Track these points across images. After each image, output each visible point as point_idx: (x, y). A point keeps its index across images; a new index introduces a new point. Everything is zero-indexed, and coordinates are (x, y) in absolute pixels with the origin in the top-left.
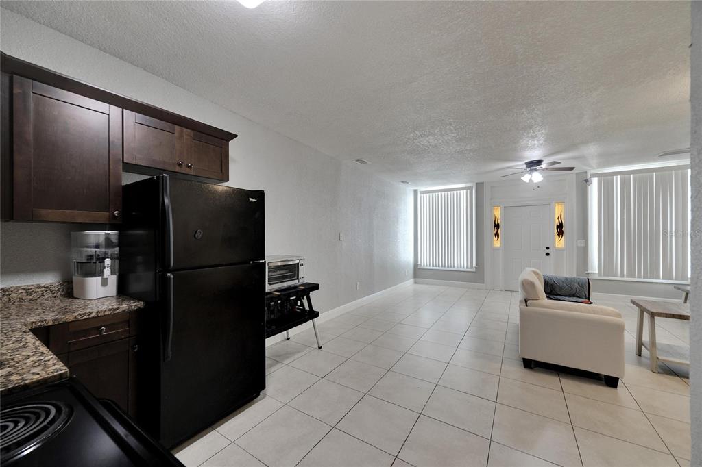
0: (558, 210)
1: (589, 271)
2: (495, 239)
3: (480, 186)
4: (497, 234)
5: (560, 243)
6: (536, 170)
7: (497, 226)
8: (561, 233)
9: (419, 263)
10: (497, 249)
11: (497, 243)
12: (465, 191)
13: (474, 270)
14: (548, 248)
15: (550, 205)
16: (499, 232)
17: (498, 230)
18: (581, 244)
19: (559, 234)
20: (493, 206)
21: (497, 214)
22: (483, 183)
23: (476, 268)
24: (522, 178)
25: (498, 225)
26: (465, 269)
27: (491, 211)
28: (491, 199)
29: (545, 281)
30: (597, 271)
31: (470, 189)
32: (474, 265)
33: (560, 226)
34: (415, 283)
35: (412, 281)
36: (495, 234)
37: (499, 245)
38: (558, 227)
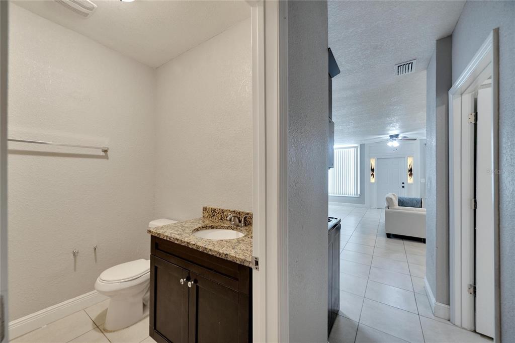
0: (410, 161)
2: (371, 177)
3: (362, 146)
4: (372, 175)
5: (410, 180)
6: (395, 140)
7: (373, 170)
10: (372, 184)
11: (373, 180)
12: (353, 149)
13: (358, 196)
14: (403, 183)
15: (405, 157)
16: (374, 173)
19: (410, 175)
20: (370, 157)
21: (373, 162)
22: (364, 144)
23: (360, 195)
24: (388, 144)
25: (373, 169)
26: (353, 196)
27: (369, 162)
28: (369, 154)
29: (399, 199)
31: (357, 147)
32: (359, 193)
33: (411, 170)
37: (374, 182)
38: (409, 171)
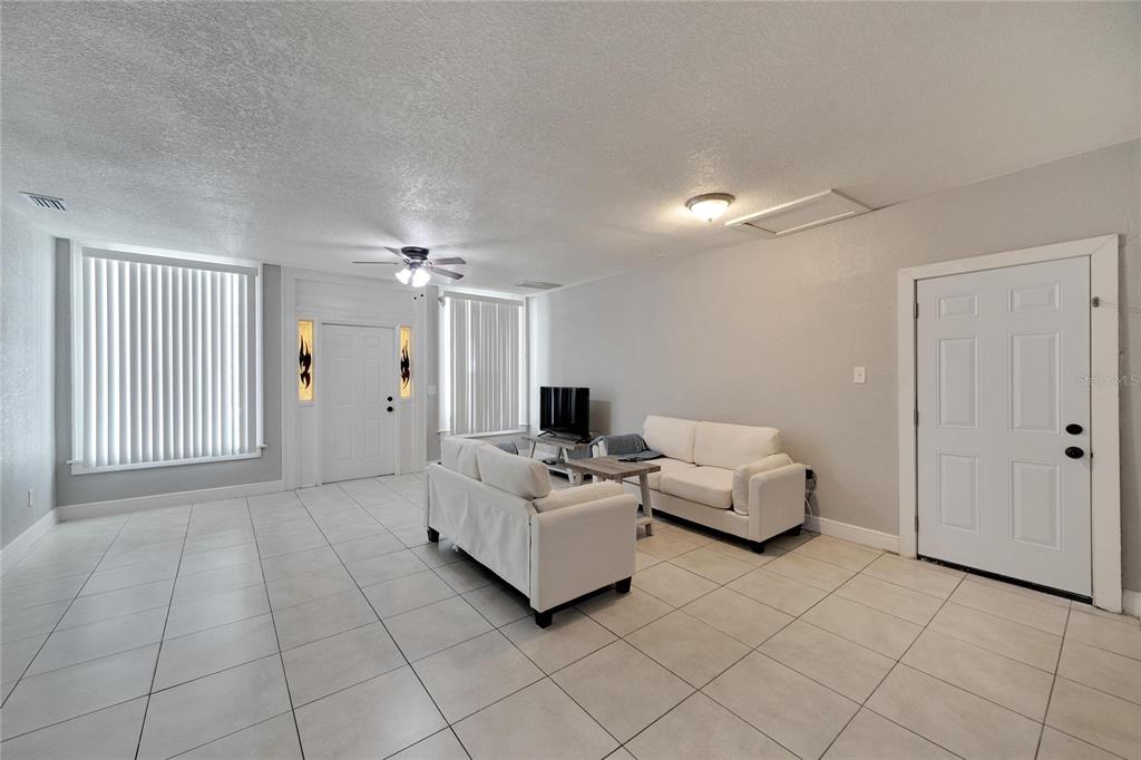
0: (404, 337)
1: (441, 430)
2: (302, 385)
3: (271, 273)
4: (306, 376)
5: (405, 390)
6: (420, 265)
7: (306, 360)
8: (406, 375)
9: (78, 456)
10: (309, 405)
11: (306, 393)
12: (238, 275)
13: (258, 453)
14: (390, 399)
15: (394, 328)
16: (310, 371)
17: (307, 369)
18: (432, 393)
19: (404, 377)
20: (297, 317)
21: (307, 335)
22: (278, 267)
23: (262, 449)
25: (308, 356)
26: (238, 456)
27: (296, 329)
28: (296, 304)
30: (448, 429)
31: (251, 273)
32: (259, 442)
33: (405, 364)
34: (61, 521)
35: (50, 516)
36: (302, 376)
37: (310, 398)
38: (403, 365)
